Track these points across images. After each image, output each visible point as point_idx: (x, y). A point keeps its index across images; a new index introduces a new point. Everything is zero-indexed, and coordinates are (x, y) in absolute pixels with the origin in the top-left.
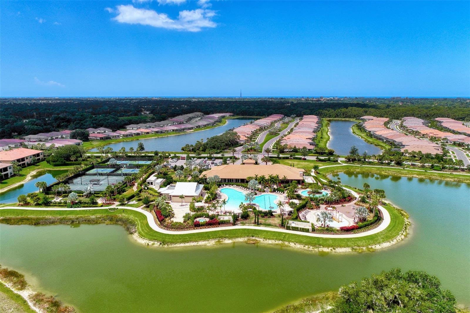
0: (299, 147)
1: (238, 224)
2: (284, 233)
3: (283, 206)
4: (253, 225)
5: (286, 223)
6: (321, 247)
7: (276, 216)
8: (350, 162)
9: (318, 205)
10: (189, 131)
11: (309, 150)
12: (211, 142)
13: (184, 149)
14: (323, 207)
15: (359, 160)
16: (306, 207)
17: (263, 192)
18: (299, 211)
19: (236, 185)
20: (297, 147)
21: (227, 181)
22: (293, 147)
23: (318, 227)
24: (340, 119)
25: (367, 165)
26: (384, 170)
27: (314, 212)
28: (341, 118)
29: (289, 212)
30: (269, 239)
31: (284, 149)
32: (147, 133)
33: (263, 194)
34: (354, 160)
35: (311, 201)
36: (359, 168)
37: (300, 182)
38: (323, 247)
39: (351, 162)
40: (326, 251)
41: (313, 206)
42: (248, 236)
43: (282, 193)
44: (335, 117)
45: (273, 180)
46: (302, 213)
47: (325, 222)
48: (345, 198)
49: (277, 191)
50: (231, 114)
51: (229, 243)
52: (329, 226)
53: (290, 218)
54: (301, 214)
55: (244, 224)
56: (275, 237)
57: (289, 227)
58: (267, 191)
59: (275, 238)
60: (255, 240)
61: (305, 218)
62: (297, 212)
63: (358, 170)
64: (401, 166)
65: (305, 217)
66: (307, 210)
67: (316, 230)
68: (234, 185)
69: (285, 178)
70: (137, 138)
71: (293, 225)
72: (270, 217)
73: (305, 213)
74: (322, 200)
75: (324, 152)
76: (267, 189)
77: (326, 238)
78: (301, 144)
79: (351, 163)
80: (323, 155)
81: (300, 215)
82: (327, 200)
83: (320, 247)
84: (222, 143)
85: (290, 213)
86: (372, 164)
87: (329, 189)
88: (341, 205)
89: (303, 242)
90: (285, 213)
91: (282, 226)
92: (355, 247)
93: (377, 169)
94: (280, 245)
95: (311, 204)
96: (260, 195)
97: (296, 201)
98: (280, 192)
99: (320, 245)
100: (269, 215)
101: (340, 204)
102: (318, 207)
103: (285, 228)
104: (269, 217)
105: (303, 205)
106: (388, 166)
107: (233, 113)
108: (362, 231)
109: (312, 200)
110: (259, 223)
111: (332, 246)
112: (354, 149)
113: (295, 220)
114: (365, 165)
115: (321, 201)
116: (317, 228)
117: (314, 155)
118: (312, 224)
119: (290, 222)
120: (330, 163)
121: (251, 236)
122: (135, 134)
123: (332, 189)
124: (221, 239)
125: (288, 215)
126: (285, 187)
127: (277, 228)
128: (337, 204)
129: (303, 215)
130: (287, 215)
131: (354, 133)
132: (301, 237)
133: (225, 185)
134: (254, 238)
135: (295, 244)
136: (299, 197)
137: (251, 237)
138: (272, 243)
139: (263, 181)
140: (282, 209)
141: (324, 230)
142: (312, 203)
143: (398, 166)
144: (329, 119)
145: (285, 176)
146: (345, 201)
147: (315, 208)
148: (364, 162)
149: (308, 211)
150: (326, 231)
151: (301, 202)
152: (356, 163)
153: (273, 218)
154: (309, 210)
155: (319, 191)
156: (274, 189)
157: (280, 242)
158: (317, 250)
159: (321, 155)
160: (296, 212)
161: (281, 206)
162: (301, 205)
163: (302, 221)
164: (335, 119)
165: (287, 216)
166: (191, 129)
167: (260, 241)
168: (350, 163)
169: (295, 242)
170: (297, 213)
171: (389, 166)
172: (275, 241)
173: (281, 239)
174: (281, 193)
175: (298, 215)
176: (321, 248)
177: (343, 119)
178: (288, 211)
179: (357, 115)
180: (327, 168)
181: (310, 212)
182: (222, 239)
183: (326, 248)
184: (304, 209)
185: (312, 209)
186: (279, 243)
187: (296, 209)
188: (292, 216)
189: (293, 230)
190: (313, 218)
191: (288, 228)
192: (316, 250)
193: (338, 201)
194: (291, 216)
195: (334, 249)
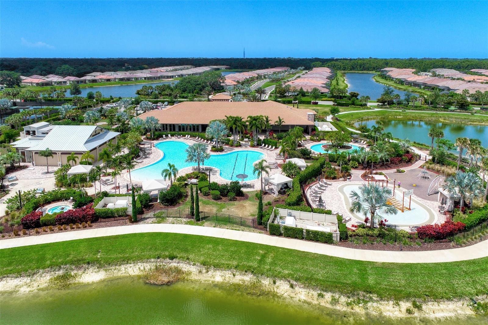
0: (307, 90)
1: (148, 218)
2: (262, 246)
3: (267, 172)
4: (185, 220)
5: (272, 216)
6: (375, 297)
7: (250, 195)
8: (385, 106)
9: (347, 170)
10: (167, 80)
11: (322, 93)
12: (182, 84)
13: (140, 93)
14: (357, 173)
15: (399, 103)
16: (321, 174)
17: (237, 146)
18: (305, 183)
19: (189, 136)
20: (305, 90)
21: (177, 129)
22: (299, 89)
23: (356, 227)
24: (357, 72)
25: (413, 110)
26: (442, 116)
27: (339, 186)
28: (358, 70)
29: (280, 187)
30: (217, 267)
31: (286, 93)
32: (107, 81)
33: (237, 149)
34: (391, 103)
35: (330, 161)
36: (401, 114)
37: (308, 130)
38: (381, 299)
39: (388, 106)
40: (391, 314)
41: (336, 172)
42: (158, 258)
43: (274, 147)
44: (351, 70)
45: (255, 123)
46: (314, 187)
47: (373, 213)
48: (399, 155)
49: (263, 145)
50: (228, 67)
51: (93, 283)
52: (385, 225)
53: (283, 201)
54: (309, 190)
55: (161, 219)
56: (234, 259)
57: (279, 227)
58: (246, 146)
59: (235, 263)
60: (176, 268)
61: (320, 200)
62: (301, 186)
63: (401, 117)
64: (467, 111)
65: (320, 198)
66: (324, 180)
67: (351, 236)
68: (187, 136)
69: (280, 120)
70: (91, 85)
71: (290, 222)
72: (234, 199)
73: (319, 188)
74: (354, 159)
75: (343, 95)
76: (245, 141)
77: (383, 263)
78: (310, 86)
79: (388, 108)
80: (342, 99)
81: (309, 193)
82: (365, 159)
83: (371, 298)
84: (198, 85)
85: (285, 189)
86: (420, 109)
87: (363, 141)
88: (395, 170)
89: (316, 280)
90: (272, 189)
91: (260, 224)
92: (480, 297)
93: (430, 115)
94: (247, 288)
95: (331, 168)
96: (229, 152)
97: (300, 162)
98: (270, 146)
99: (370, 293)
100: (232, 194)
101: (391, 168)
102: (347, 175)
103: (268, 229)
104: (231, 200)
105: (314, 170)
106: (445, 111)
107: (230, 66)
108: (475, 238)
109: (333, 159)
110: (201, 216)
111: (407, 297)
112: (388, 89)
113: (295, 207)
114: (409, 109)
115: (351, 162)
116: (354, 229)
117: (329, 99)
118: (340, 219)
119: (283, 212)
120: (355, 108)
121: (167, 257)
122: (89, 80)
123: (368, 140)
124: (73, 267)
125: (280, 192)
126: (280, 138)
127: (246, 228)
128: (386, 169)
129: (316, 193)
130: (277, 193)
131: (377, 81)
132: (311, 259)
133: (171, 136)
134: (174, 264)
135: (292, 286)
136: (306, 155)
137: (168, 260)
138: (222, 283)
139: (236, 125)
140: (266, 180)
141: (372, 236)
142: (333, 167)
143: (462, 111)
144: (343, 72)
145: (281, 118)
146: (401, 161)
147: (341, 177)
148: (406, 106)
149: (326, 183)
150: (379, 239)
151: (309, 164)
152: (395, 107)
153: (242, 202)
154: (329, 182)
155: (345, 144)
156: (259, 140)
157: (248, 278)
158: (363, 312)
159: (340, 99)
160: (299, 185)
161: (264, 173)
162: (310, 170)
163: (313, 211)
164: (351, 71)
165: (275, 196)
166: (170, 78)
167: (189, 273)
168: (386, 108)
169: (292, 278)
170: (299, 188)
171: (447, 111)
172: (234, 275)
173: (250, 267)
174: (272, 147)
175: (304, 192)
176: (375, 304)
177: (360, 72)
178: (278, 185)
179: (377, 67)
180: (352, 115)
181: (330, 185)
182: (76, 267)
183: (391, 303)
184: (316, 178)
185: (334, 178)
186: (244, 281)
187: (297, 178)
188: (289, 195)
189: (288, 236)
190: (339, 200)
191: (275, 231)
192: (359, 309)
193: (387, 161)
194: (284, 197)
195: (419, 308)
